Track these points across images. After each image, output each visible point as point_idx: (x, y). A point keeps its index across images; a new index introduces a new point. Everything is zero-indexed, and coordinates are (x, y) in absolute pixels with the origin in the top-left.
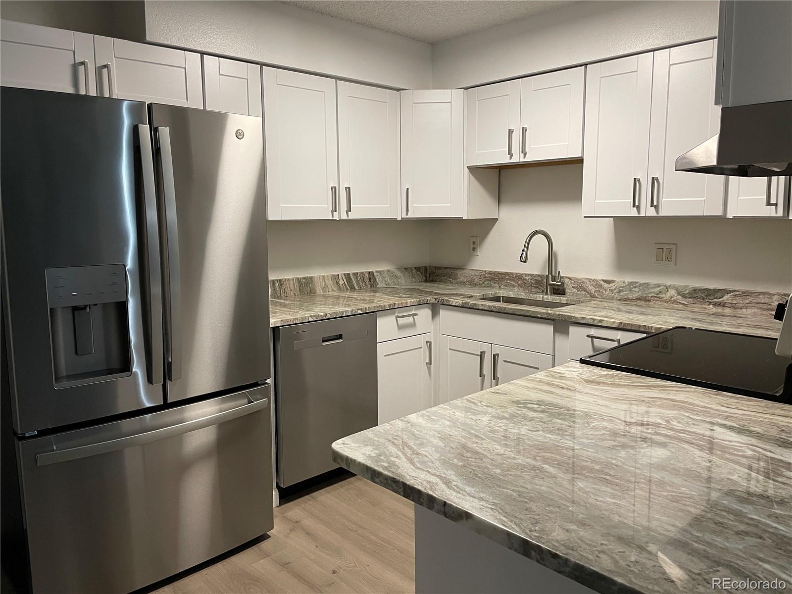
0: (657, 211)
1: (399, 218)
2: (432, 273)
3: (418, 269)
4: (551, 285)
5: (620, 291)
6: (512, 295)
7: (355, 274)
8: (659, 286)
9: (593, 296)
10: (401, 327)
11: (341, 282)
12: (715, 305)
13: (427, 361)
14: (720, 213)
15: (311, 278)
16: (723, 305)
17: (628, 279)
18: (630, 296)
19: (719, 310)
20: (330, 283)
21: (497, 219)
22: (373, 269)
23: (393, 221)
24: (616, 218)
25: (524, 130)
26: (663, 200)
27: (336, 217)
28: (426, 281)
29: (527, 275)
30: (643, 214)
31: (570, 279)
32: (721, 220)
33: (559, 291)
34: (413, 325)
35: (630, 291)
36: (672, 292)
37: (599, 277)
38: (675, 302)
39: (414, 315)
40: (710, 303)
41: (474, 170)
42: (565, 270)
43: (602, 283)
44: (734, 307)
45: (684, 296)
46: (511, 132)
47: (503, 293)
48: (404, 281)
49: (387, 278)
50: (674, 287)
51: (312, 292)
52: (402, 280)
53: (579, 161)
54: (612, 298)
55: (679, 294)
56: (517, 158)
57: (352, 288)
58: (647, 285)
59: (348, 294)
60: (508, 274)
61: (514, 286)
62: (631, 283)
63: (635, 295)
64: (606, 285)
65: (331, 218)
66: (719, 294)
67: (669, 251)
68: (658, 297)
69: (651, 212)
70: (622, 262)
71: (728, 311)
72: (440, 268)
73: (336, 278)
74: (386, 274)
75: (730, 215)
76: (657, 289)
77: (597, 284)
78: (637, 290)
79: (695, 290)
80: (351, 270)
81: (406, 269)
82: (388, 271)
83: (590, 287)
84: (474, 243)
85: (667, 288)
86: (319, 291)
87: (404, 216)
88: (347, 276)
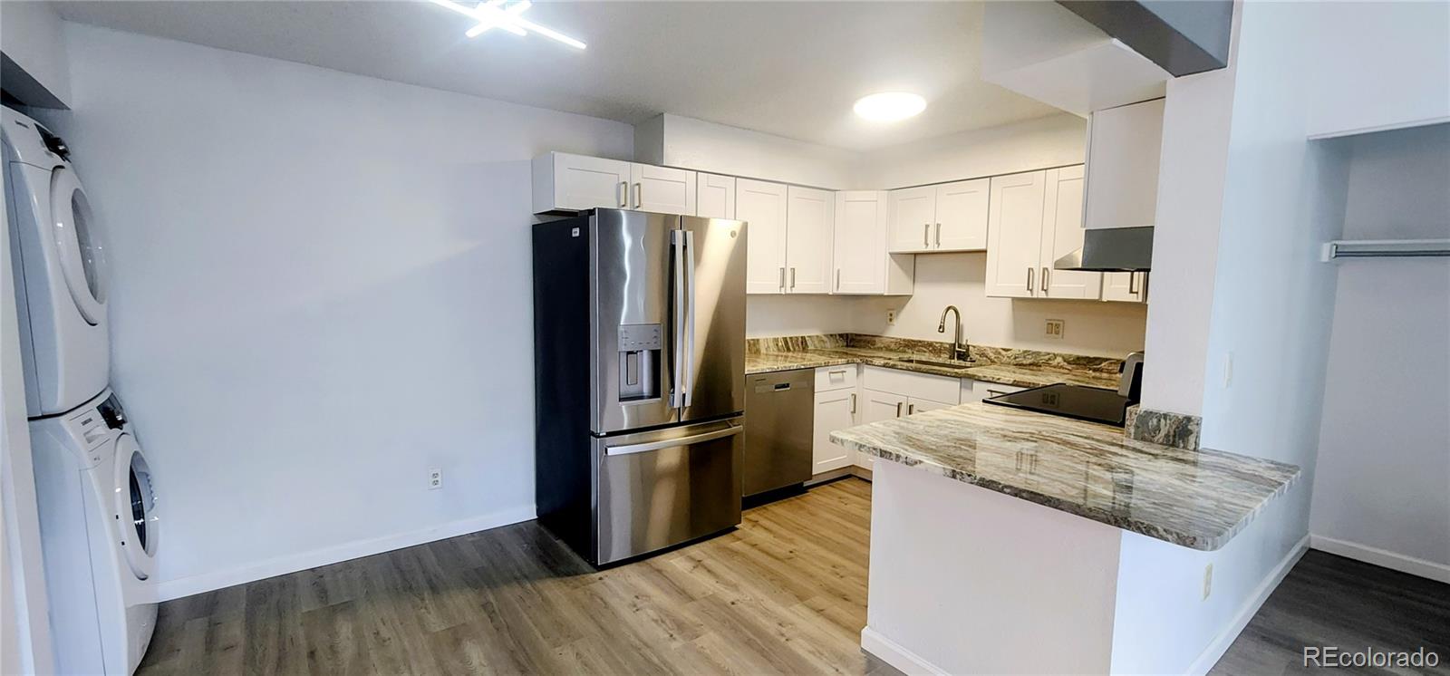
0: (1047, 294)
1: (831, 293)
2: (852, 340)
3: (841, 335)
4: (957, 351)
5: (1015, 358)
6: (924, 359)
7: (791, 338)
8: (1049, 354)
9: (993, 362)
10: (832, 381)
11: (780, 344)
12: (1095, 370)
13: (852, 410)
14: (1097, 298)
15: (758, 340)
16: (1101, 370)
17: (1023, 347)
18: (1024, 362)
19: (1098, 374)
20: (771, 344)
21: (911, 296)
22: (805, 333)
23: (826, 296)
24: (1014, 299)
25: (938, 225)
26: (1053, 285)
27: (783, 292)
28: (847, 346)
29: (937, 343)
30: (1035, 296)
31: (974, 347)
32: (1098, 302)
33: (963, 356)
34: (842, 380)
35: (1025, 357)
36: (1059, 359)
37: (999, 346)
38: (1062, 367)
39: (843, 372)
40: (1090, 369)
41: (896, 256)
42: (969, 338)
43: (1001, 351)
44: (1109, 372)
45: (1069, 363)
46: (927, 226)
47: (915, 357)
49: (816, 342)
50: (1060, 355)
51: (758, 352)
52: (828, 345)
53: (985, 251)
54: (1009, 364)
55: (1065, 361)
56: (930, 249)
57: (788, 350)
58: (1038, 353)
59: (784, 354)
60: (920, 342)
61: (925, 352)
62: (1025, 352)
63: (1028, 362)
64: (1004, 353)
65: (778, 292)
66: (1098, 362)
67: (1057, 326)
68: (1047, 363)
69: (1042, 295)
70: (1017, 335)
71: (1105, 375)
72: (860, 335)
73: (776, 340)
74: (815, 339)
75: (1104, 299)
76: (1047, 357)
77: (997, 352)
78: (1030, 357)
79: (1078, 358)
80: (788, 334)
81: (831, 335)
82: (817, 336)
83: (991, 354)
84: (891, 315)
85: (1055, 356)
86: (763, 351)
87: (835, 291)
88: (785, 339)
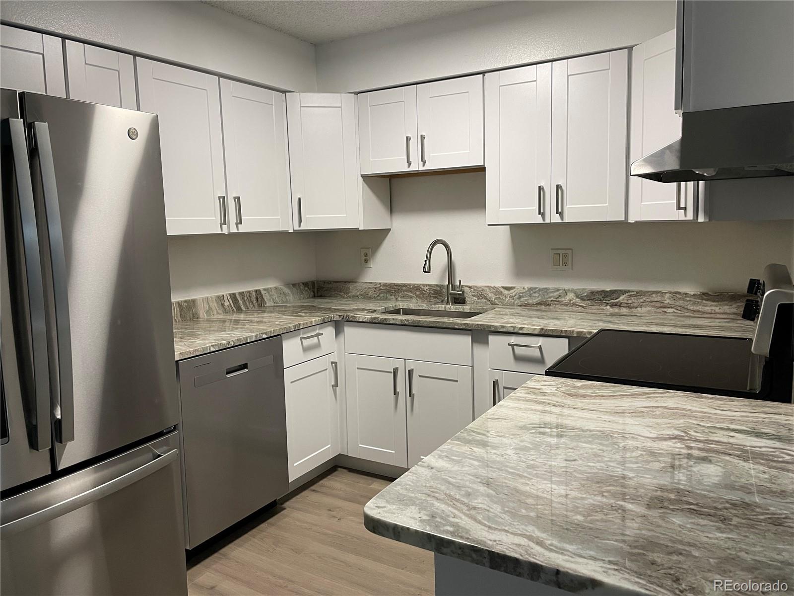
0: (562, 218)
1: (291, 231)
2: (320, 288)
3: (306, 284)
4: (452, 294)
5: (520, 297)
6: (412, 306)
7: (241, 294)
8: (558, 290)
9: (493, 303)
10: (306, 349)
11: (227, 304)
12: (612, 305)
13: (333, 383)
14: (623, 219)
15: (194, 301)
16: (619, 305)
17: (527, 285)
18: (530, 302)
19: (616, 310)
20: (214, 305)
21: (390, 230)
22: (260, 287)
23: (285, 234)
25: (423, 138)
26: (568, 206)
27: (226, 231)
28: (314, 297)
29: (425, 285)
30: (548, 221)
31: (470, 287)
32: (623, 225)
33: (459, 300)
34: (318, 346)
35: (530, 296)
36: (571, 296)
37: (498, 284)
38: (574, 304)
39: (318, 335)
40: (607, 304)
41: (368, 179)
42: (463, 278)
43: (502, 290)
44: (629, 306)
45: (582, 299)
46: (408, 139)
47: (402, 305)
48: (293, 299)
49: (275, 296)
50: (573, 291)
51: (195, 317)
52: (290, 298)
53: (482, 169)
54: (513, 305)
55: (577, 297)
56: (416, 166)
57: (239, 309)
58: (546, 290)
59: (234, 317)
60: (405, 285)
61: (411, 297)
62: (531, 289)
63: (535, 301)
64: (506, 292)
65: (220, 232)
66: (615, 295)
67: (566, 256)
68: (557, 301)
69: (556, 219)
70: (520, 268)
71: (624, 311)
72: (329, 282)
73: (221, 299)
74: (273, 292)
75: (631, 220)
76: (556, 294)
77: (497, 291)
78: (537, 295)
79: (592, 293)
80: (236, 290)
81: (294, 285)
82: (276, 288)
83: (490, 295)
84: (366, 255)
85: (566, 292)
86: (203, 315)
87: (297, 228)
88: (233, 296)
